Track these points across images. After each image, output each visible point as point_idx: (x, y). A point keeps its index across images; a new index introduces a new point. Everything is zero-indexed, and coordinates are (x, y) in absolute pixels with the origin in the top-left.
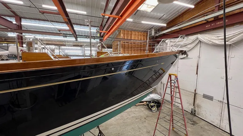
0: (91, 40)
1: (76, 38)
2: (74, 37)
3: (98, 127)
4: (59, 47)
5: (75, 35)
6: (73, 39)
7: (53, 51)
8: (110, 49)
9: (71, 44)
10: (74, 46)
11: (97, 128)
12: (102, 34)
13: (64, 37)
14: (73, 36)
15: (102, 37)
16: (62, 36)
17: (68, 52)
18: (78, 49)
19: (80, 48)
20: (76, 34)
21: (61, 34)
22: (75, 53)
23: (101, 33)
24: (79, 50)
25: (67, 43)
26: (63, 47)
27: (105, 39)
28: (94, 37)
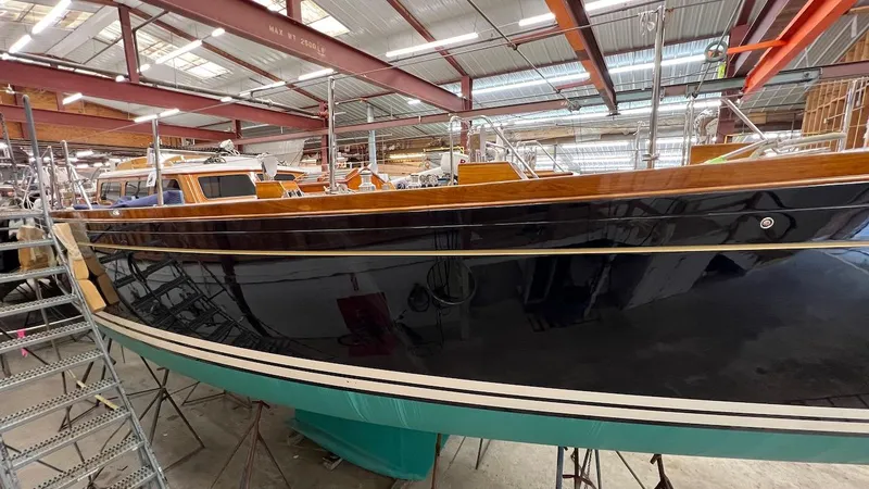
0: (655, 105)
1: (613, 105)
2: (607, 102)
3: (657, 458)
4: (553, 148)
5: (610, 94)
6: (602, 112)
7: (531, 158)
8: (789, 134)
9: (594, 131)
10: (606, 136)
11: (652, 462)
12: (739, 64)
13: (570, 109)
14: (600, 100)
15: (741, 75)
16: (566, 107)
17: (581, 161)
18: (616, 147)
19: (625, 143)
20: (613, 91)
21: (564, 99)
22: (606, 163)
23: (737, 56)
24: (623, 150)
25: (578, 132)
26: (566, 146)
27: (759, 85)
28: (692, 88)
